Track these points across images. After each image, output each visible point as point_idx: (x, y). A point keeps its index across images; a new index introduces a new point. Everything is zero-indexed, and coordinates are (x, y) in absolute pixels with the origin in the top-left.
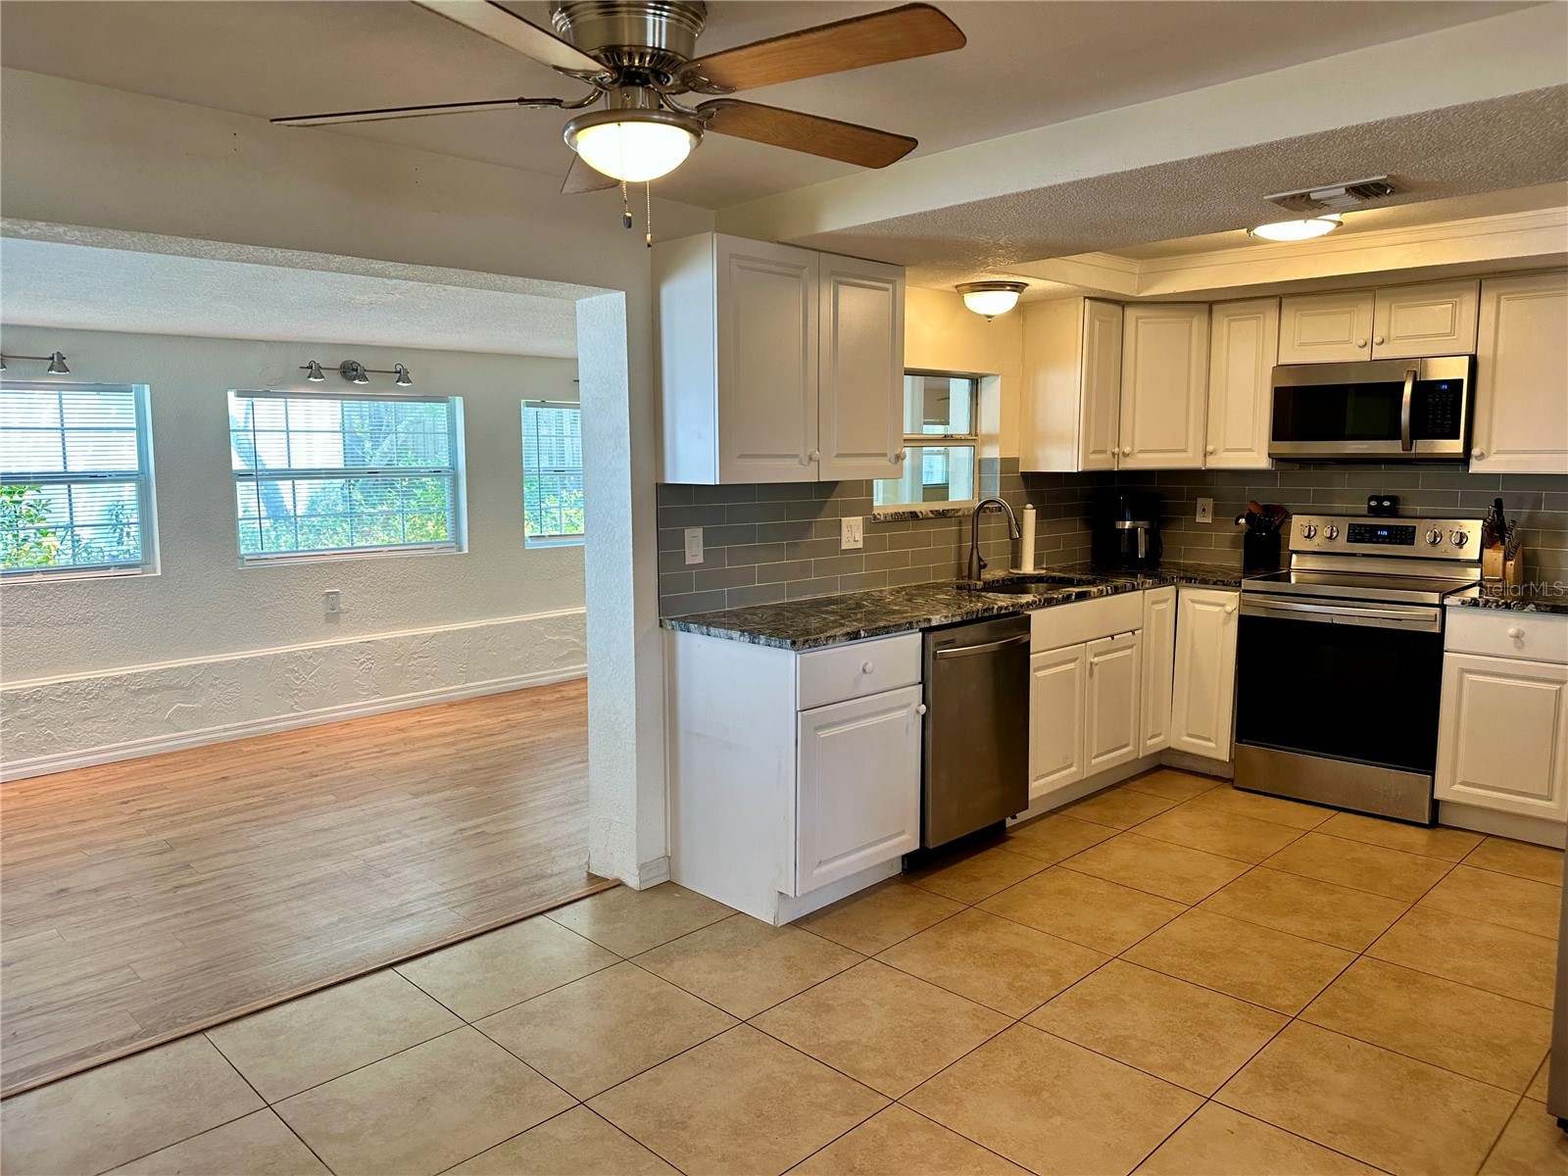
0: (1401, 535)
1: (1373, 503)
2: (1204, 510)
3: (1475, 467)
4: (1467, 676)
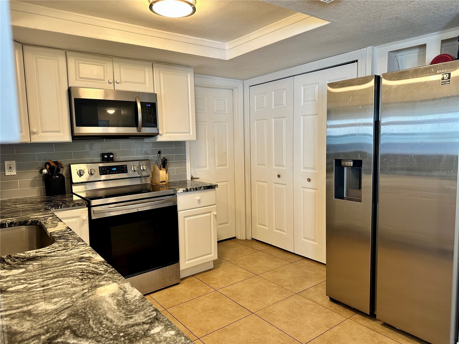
0: (122, 169)
1: (106, 156)
2: (10, 168)
3: (160, 139)
4: (186, 218)
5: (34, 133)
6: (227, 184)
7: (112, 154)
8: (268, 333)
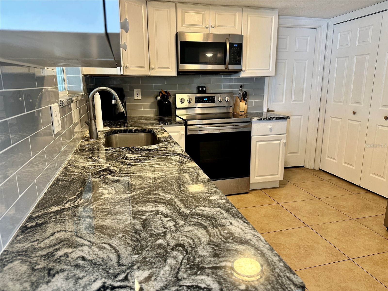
0: (211, 99)
1: (200, 89)
2: (137, 94)
3: (243, 75)
4: (258, 143)
5: (153, 69)
6: (301, 118)
7: (205, 87)
8: (319, 243)
